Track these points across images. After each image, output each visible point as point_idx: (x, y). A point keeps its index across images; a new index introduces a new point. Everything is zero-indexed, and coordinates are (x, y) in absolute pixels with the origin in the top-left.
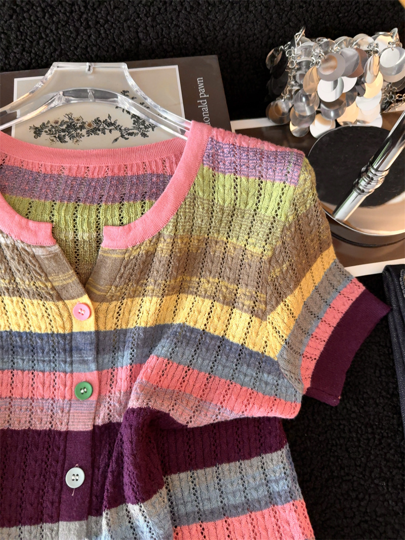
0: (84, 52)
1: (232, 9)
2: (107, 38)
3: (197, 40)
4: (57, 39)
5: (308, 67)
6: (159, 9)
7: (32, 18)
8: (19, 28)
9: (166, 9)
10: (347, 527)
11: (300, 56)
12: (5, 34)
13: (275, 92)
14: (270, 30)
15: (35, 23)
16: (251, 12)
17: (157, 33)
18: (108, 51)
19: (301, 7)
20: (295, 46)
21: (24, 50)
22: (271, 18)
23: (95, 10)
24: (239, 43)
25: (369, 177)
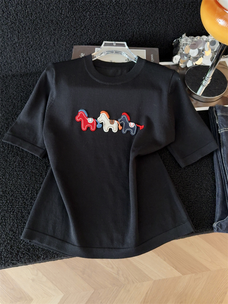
0: (117, 38)
2: (124, 34)
3: (151, 36)
4: (110, 34)
5: (186, 45)
6: (141, 27)
7: (105, 28)
8: (100, 30)
11: (184, 42)
12: (96, 32)
13: (175, 53)
14: (174, 33)
15: (105, 29)
16: (168, 28)
17: (139, 33)
18: (124, 38)
19: (184, 27)
20: (182, 39)
21: (100, 37)
22: (174, 30)
23: (123, 26)
24: (164, 37)
25: (205, 80)
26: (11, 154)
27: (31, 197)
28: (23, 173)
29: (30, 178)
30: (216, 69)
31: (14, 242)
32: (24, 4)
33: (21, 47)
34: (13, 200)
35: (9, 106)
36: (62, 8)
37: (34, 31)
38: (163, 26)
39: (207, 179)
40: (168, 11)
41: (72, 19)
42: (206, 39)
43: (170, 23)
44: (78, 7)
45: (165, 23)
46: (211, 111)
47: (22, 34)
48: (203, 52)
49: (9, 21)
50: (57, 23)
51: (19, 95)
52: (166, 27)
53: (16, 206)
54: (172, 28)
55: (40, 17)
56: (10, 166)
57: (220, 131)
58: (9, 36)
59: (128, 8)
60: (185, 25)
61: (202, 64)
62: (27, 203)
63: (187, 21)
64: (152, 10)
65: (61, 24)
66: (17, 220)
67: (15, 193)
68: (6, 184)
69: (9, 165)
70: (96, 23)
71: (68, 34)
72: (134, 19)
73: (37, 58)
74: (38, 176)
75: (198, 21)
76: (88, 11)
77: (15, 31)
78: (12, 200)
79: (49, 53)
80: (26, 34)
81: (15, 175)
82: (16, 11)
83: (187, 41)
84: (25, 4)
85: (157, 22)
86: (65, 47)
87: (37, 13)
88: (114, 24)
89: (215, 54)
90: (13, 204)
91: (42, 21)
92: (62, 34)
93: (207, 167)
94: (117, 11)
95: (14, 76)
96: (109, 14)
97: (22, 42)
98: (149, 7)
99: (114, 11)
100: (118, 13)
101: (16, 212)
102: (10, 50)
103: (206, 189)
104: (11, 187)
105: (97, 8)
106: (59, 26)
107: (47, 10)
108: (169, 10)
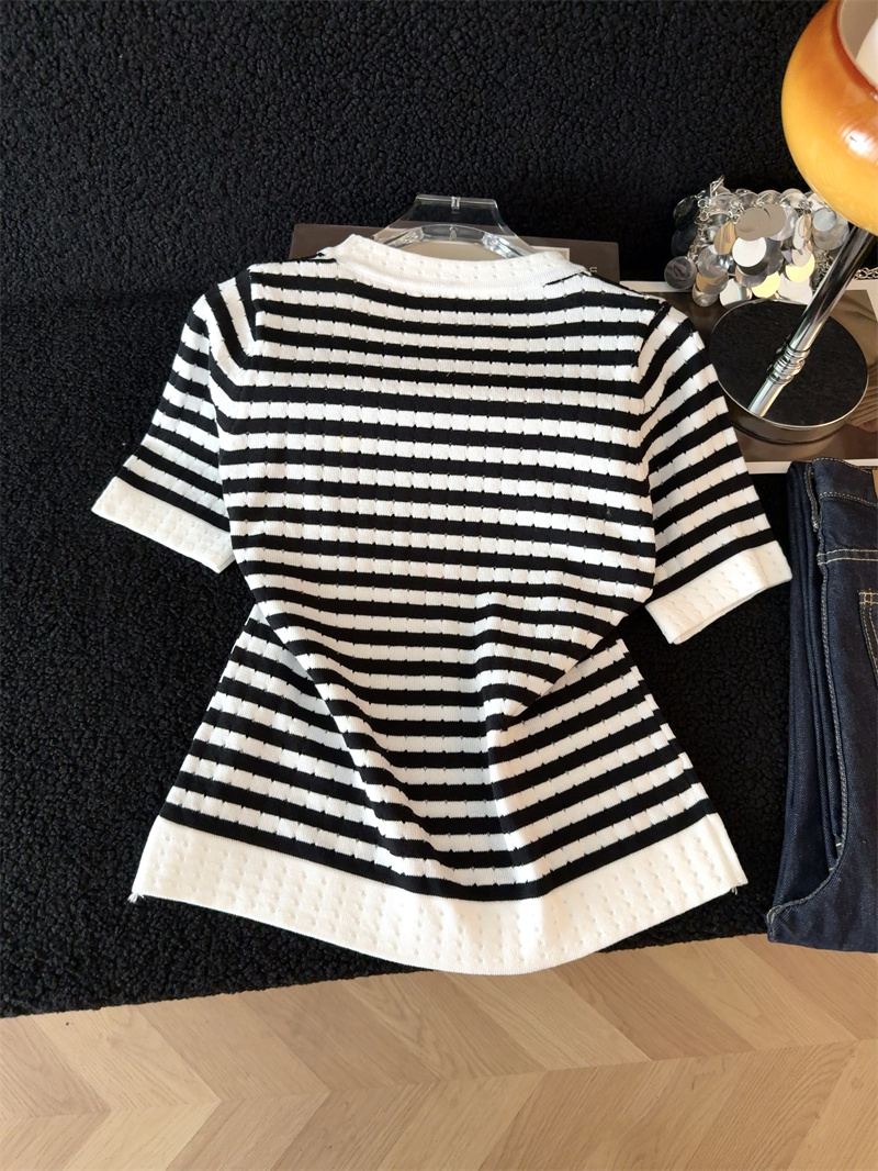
0: (463, 180)
1: (639, 147)
2: (492, 168)
3: (592, 178)
5: (724, 222)
6: (557, 141)
7: (418, 140)
8: (401, 146)
9: (564, 142)
10: (713, 721)
11: (715, 208)
12: (383, 152)
13: (680, 247)
14: (681, 174)
15: (419, 144)
16: (660, 151)
17: (549, 167)
19: (721, 150)
20: (709, 196)
21: (397, 172)
22: (683, 160)
23: (487, 136)
24: (641, 186)
25: (785, 360)
26: (41, 597)
27: (101, 765)
28: (78, 674)
29: (103, 692)
30: (830, 319)
31: (27, 929)
32: (111, 31)
33: (101, 195)
34: (34, 770)
35: (45, 416)
36: (258, 54)
37: (147, 135)
38: (640, 141)
39: (761, 734)
40: (661, 88)
41: (295, 99)
42: (801, 202)
43: (666, 132)
44: (319, 53)
45: (649, 130)
46: (797, 477)
47: (102, 146)
48: (784, 253)
49: (53, 91)
50: (236, 109)
51: (85, 378)
52: (651, 149)
53: (43, 796)
54: (675, 153)
55: (172, 83)
56: (31, 645)
57: (825, 559)
58: (54, 151)
59: (510, 66)
60: (725, 145)
61: (777, 296)
62: (84, 785)
63: (734, 131)
64: (601, 79)
65: (255, 112)
66: (45, 849)
67: (44, 744)
68: (12, 710)
69: (31, 638)
70: (386, 119)
71: (278, 154)
72: (530, 110)
73: (160, 240)
74: (131, 686)
75: (774, 133)
76: (356, 69)
77: (77, 131)
78: (30, 771)
79: (204, 224)
80: (119, 146)
81: (49, 680)
82: (82, 57)
83: (726, 207)
84: (115, 30)
85: (618, 128)
86: (265, 203)
87: (159, 68)
88: (453, 126)
89: (830, 263)
90: (33, 786)
91: (180, 100)
92: (253, 154)
93: (764, 690)
94: (465, 74)
95: (72, 305)
96: (437, 84)
97: (103, 177)
98: (590, 68)
99: (457, 75)
100: (469, 83)
101: (42, 818)
102: (58, 205)
103: (756, 774)
104: (33, 722)
105: (391, 59)
106: (245, 122)
107: (199, 57)
108: (667, 84)
